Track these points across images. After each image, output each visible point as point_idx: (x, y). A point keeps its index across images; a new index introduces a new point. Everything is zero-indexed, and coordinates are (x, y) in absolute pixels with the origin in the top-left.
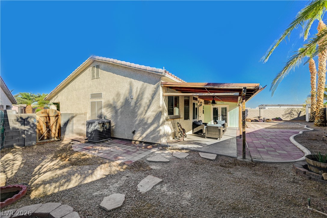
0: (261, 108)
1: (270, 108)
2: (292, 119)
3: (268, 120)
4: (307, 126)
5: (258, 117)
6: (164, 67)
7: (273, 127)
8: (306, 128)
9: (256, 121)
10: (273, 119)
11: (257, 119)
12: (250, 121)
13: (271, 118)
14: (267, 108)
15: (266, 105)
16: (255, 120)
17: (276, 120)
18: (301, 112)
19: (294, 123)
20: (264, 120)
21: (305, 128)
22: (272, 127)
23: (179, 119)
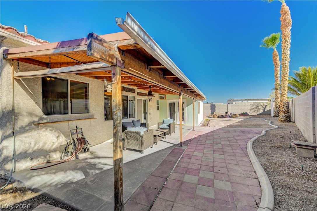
0: (230, 103)
1: (237, 103)
2: (258, 114)
3: (235, 115)
4: (271, 123)
5: (226, 112)
6: (25, 26)
7: (237, 124)
8: (271, 124)
9: (223, 117)
10: (239, 115)
11: (224, 114)
12: (216, 117)
13: (237, 113)
14: (234, 103)
15: (234, 100)
16: (222, 115)
17: (243, 115)
18: (266, 106)
19: (259, 118)
20: (231, 115)
21: (269, 125)
22: (235, 124)
23: (89, 120)
